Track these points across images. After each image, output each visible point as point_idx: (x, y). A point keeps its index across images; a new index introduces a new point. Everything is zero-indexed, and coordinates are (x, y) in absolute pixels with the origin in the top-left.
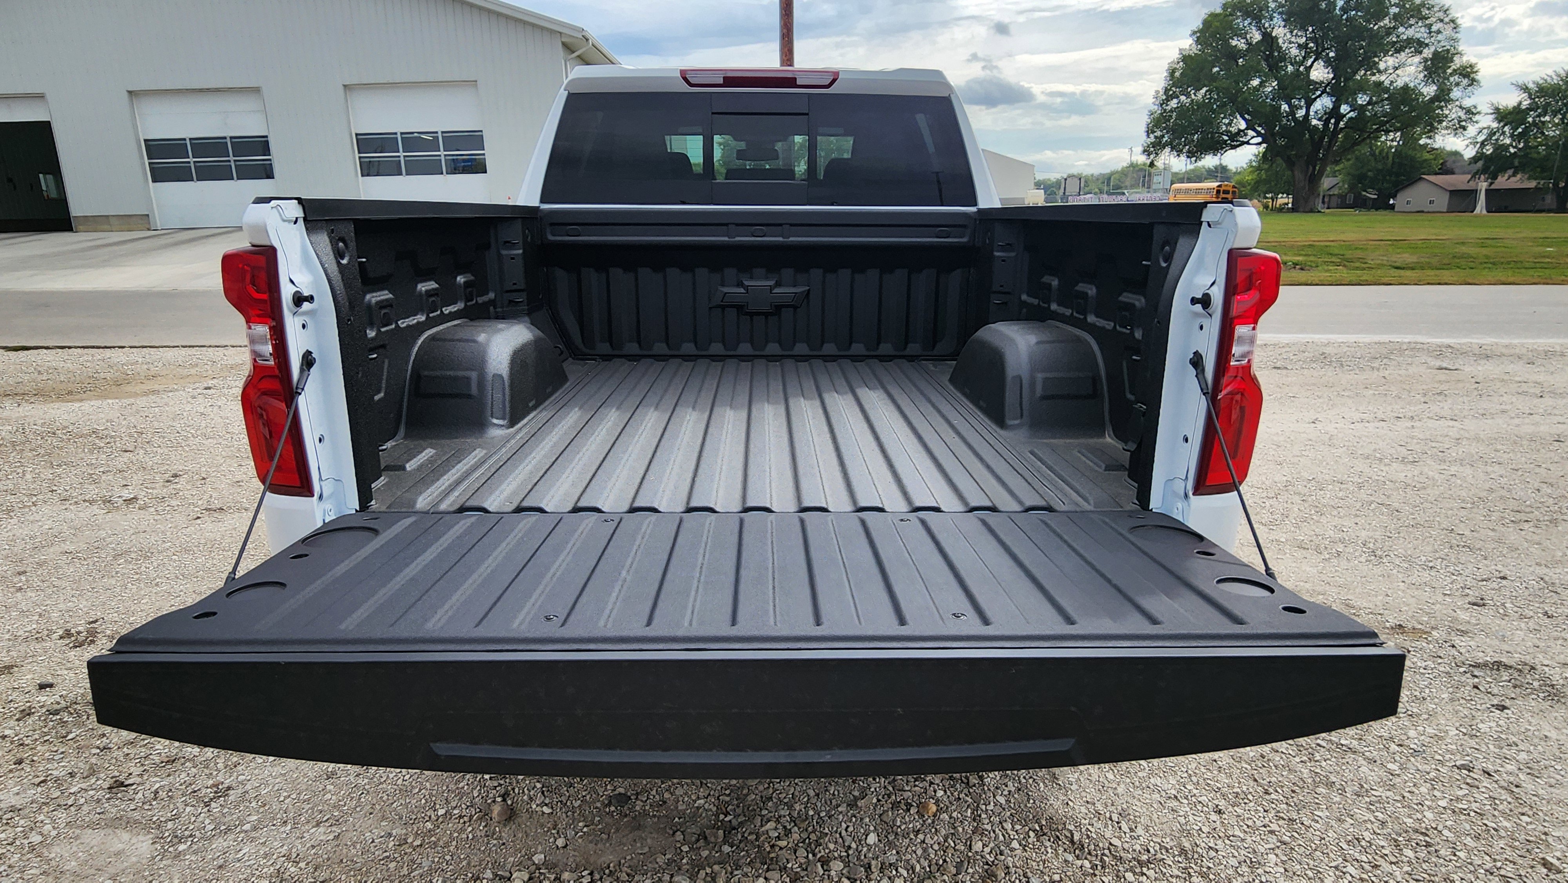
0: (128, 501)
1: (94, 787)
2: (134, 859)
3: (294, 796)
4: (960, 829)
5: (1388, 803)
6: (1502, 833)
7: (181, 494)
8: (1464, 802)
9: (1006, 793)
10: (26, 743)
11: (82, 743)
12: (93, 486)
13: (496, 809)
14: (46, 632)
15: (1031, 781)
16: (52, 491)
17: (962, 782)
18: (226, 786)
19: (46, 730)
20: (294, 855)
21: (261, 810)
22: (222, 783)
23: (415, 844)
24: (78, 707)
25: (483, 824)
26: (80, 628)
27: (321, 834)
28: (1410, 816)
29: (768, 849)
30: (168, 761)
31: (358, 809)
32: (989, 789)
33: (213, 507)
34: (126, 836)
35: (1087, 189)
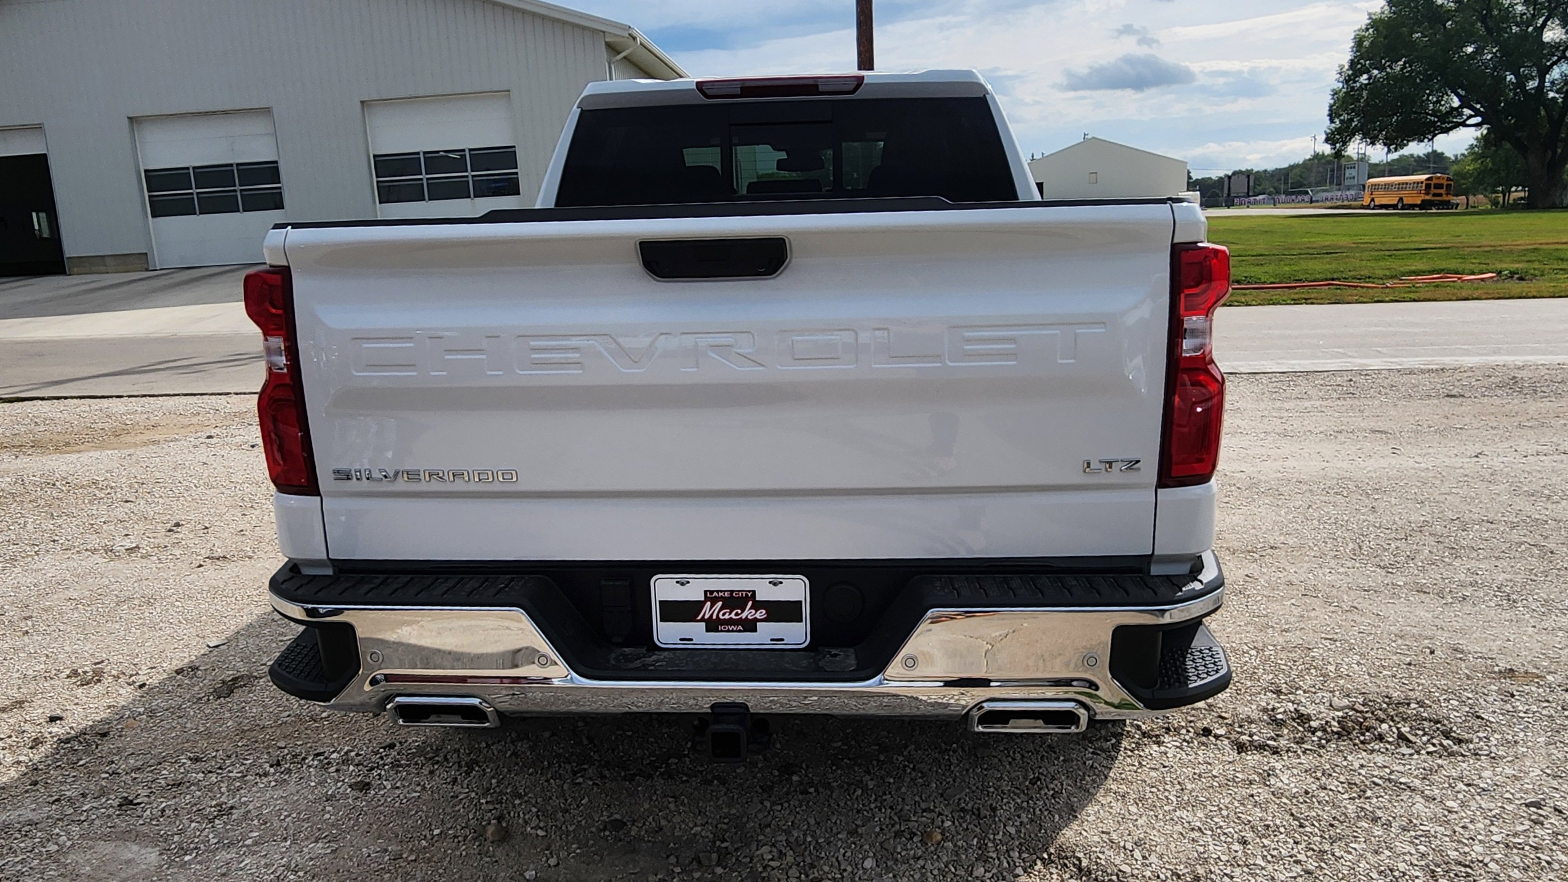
0: (130, 550)
1: (105, 805)
2: (144, 867)
3: (294, 815)
4: (964, 857)
5: (1436, 837)
6: (1556, 866)
7: (184, 543)
8: (1522, 837)
9: (1017, 823)
10: (40, 767)
11: (92, 769)
12: (95, 536)
13: (491, 830)
14: (54, 672)
15: (1046, 813)
16: (54, 541)
17: (973, 813)
18: (229, 805)
19: (58, 756)
20: (293, 866)
21: (263, 827)
22: (226, 803)
23: (410, 859)
24: (87, 737)
25: (477, 843)
26: (86, 669)
27: (319, 848)
28: (1456, 850)
29: (760, 870)
30: (174, 785)
31: (356, 828)
32: (1000, 820)
33: (216, 555)
34: (135, 848)
35: (1259, 188)
